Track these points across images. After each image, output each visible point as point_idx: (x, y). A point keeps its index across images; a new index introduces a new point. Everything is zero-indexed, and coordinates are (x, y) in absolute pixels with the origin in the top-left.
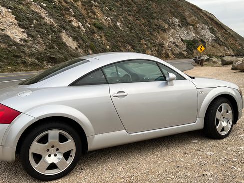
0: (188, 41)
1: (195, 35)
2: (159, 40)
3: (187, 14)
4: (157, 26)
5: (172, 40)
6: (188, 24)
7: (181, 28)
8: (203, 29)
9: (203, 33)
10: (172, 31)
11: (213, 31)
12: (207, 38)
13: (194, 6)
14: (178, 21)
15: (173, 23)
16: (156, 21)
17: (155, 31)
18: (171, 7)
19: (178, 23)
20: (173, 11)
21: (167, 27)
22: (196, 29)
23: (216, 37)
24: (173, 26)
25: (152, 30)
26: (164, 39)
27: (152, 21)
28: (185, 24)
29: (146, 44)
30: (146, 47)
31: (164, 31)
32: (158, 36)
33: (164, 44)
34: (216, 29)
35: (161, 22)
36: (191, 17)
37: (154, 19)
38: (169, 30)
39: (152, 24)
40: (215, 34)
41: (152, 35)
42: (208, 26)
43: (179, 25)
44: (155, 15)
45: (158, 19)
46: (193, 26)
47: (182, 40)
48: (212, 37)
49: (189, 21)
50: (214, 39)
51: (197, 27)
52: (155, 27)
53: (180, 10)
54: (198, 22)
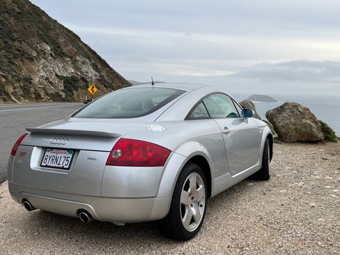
0: (64, 77)
1: (73, 71)
2: (24, 73)
3: (61, 40)
4: (20, 51)
5: (43, 74)
6: (63, 54)
7: (55, 58)
8: (83, 63)
9: (84, 69)
10: (43, 61)
11: (96, 68)
12: (90, 75)
13: (70, 32)
14: (49, 48)
15: (42, 51)
16: (17, 44)
17: (16, 58)
18: (39, 28)
19: (50, 52)
20: (42, 33)
21: (35, 54)
22: (74, 62)
23: (100, 76)
24: (42, 53)
25: (12, 56)
26: (31, 71)
27: (10, 43)
28: (59, 53)
29: (3, 76)
30: (4, 80)
31: (32, 59)
32: (22, 67)
33: (32, 79)
34: (99, 66)
35: (25, 47)
36: (67, 45)
37: (14, 40)
38: (38, 58)
39: (11, 48)
40: (99, 72)
41: (13, 64)
42: (90, 60)
43: (51, 55)
44: (16, 35)
45: (20, 41)
46: (71, 58)
47: (57, 75)
48: (96, 75)
49: (65, 50)
50: (98, 78)
51: (75, 60)
52: (17, 52)
53: (51, 33)
54: (77, 53)
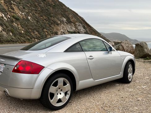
0: (71, 32)
1: (75, 29)
2: (55, 30)
3: (70, 16)
4: (53, 21)
5: (62, 30)
6: (71, 22)
7: (67, 24)
8: (79, 25)
9: (79, 28)
10: (62, 25)
11: (84, 28)
12: (81, 31)
13: (74, 12)
14: (65, 20)
15: (62, 21)
16: (52, 18)
17: (52, 24)
18: (61, 11)
19: (66, 21)
20: (62, 13)
21: (59, 22)
22: (75, 25)
23: (86, 31)
24: (62, 22)
25: (50, 23)
26: (57, 30)
27: (50, 18)
28: (69, 22)
29: (47, 32)
30: (47, 33)
31: (58, 24)
32: (54, 28)
33: (58, 33)
34: (86, 27)
35: (56, 19)
36: (73, 18)
37: (51, 17)
38: (60, 24)
39: (50, 20)
40: (85, 29)
41: (51, 26)
42: (82, 24)
43: (66, 22)
44: (52, 15)
45: (54, 17)
46: (74, 23)
47: (68, 31)
48: (84, 30)
49: (72, 20)
50: (85, 32)
51: (76, 24)
52: (52, 22)
53: (66, 13)
54: (76, 21)
